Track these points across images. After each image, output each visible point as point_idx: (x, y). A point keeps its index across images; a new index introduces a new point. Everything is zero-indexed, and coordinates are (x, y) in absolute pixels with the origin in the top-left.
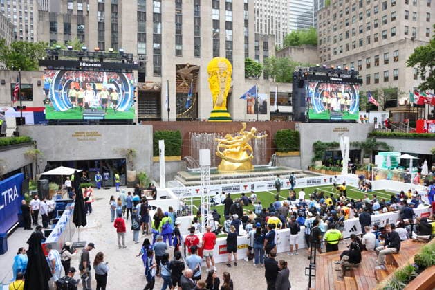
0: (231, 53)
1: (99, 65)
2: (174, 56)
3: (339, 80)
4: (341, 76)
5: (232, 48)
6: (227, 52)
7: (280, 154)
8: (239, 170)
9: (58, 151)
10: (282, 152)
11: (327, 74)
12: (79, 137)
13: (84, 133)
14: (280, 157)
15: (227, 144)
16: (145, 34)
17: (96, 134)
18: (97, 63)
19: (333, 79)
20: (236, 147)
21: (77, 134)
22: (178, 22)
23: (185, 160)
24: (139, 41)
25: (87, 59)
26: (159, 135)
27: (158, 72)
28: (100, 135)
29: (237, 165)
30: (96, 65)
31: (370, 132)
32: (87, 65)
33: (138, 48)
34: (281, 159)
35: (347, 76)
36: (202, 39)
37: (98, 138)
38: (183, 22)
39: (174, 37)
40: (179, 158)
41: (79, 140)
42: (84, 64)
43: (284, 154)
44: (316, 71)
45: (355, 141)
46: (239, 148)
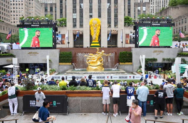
0: (117, 14)
1: (38, 26)
2: (89, 18)
3: (158, 24)
4: (160, 22)
5: (117, 12)
6: (115, 14)
7: (121, 63)
8: (96, 70)
9: (23, 59)
10: (122, 62)
11: (151, 22)
12: (30, 54)
13: (32, 52)
14: (121, 65)
15: (90, 58)
16: (76, 9)
17: (36, 53)
18: (38, 25)
19: (154, 24)
20: (95, 59)
21: (30, 53)
22: (91, 2)
23: (73, 65)
24: (73, 13)
25: (34, 23)
26: (62, 54)
27: (81, 26)
28: (38, 54)
29: (95, 68)
30: (37, 26)
31: (178, 53)
32: (34, 26)
33: (73, 16)
34: (121, 66)
35: (164, 22)
36: (102, 9)
37: (37, 55)
38: (93, 2)
39: (89, 9)
40: (71, 64)
41: (30, 55)
42: (33, 25)
43: (123, 64)
44: (143, 21)
45: (168, 58)
46: (96, 60)
